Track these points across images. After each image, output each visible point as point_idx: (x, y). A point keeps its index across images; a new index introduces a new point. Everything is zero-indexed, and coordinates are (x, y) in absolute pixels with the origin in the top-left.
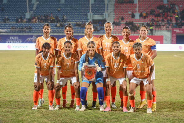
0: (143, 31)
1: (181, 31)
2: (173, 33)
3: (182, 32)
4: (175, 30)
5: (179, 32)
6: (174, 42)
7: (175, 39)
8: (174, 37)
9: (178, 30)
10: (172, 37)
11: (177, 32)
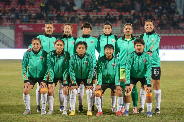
1: (30, 27)
2: (17, 30)
3: (31, 29)
4: (20, 27)
5: (27, 29)
6: (19, 45)
7: (21, 40)
8: (19, 37)
9: (26, 26)
10: (16, 37)
11: (23, 29)
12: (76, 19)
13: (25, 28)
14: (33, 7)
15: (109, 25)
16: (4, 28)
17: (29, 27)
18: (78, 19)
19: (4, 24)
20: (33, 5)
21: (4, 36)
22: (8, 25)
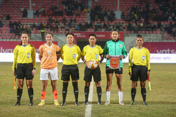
0: (49, 37)
3: (84, 36)
4: (75, 34)
5: (81, 36)
11: (77, 36)
12: (121, 27)
13: (80, 35)
14: (80, 18)
15: (116, 32)
16: (61, 35)
17: (82, 35)
18: (122, 27)
19: (60, 32)
20: (79, 15)
21: (62, 43)
22: (64, 33)
